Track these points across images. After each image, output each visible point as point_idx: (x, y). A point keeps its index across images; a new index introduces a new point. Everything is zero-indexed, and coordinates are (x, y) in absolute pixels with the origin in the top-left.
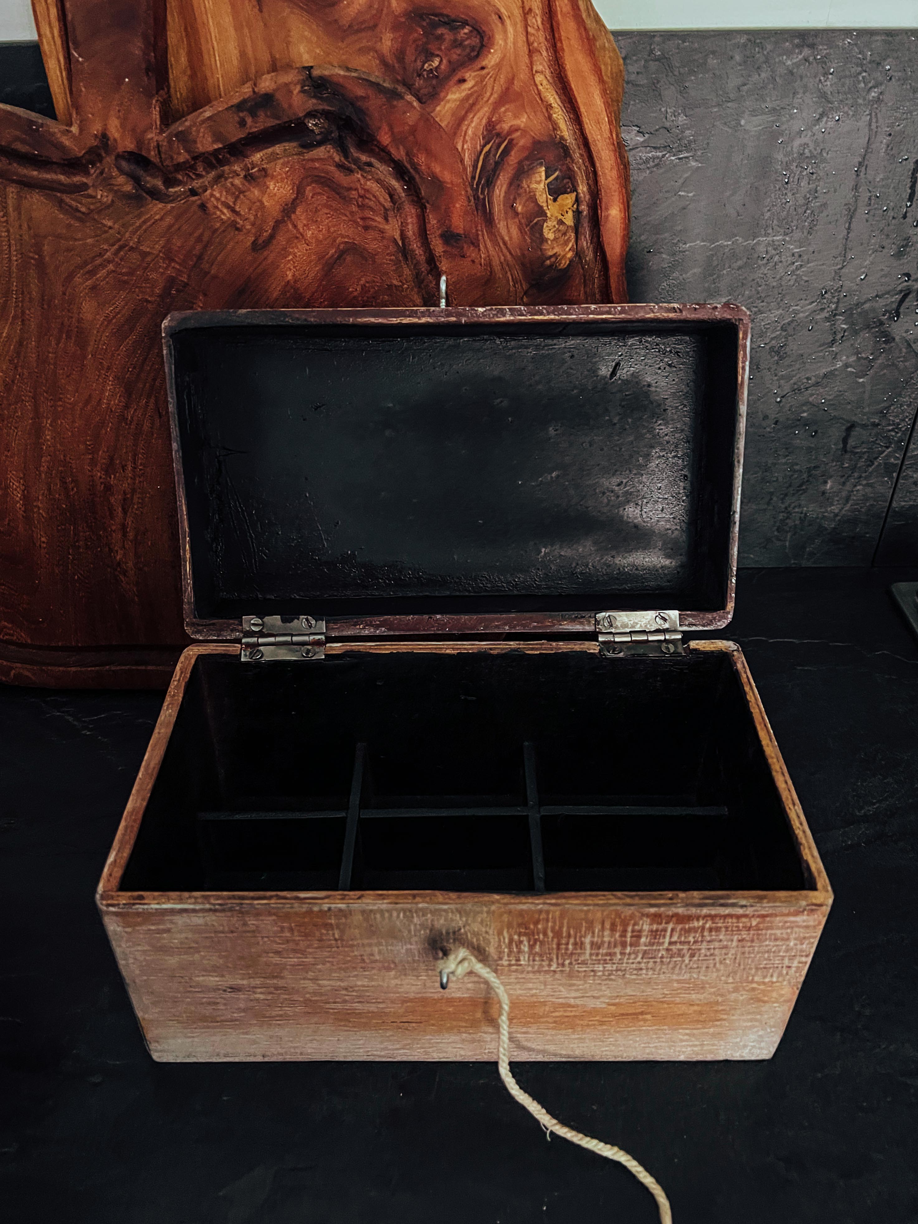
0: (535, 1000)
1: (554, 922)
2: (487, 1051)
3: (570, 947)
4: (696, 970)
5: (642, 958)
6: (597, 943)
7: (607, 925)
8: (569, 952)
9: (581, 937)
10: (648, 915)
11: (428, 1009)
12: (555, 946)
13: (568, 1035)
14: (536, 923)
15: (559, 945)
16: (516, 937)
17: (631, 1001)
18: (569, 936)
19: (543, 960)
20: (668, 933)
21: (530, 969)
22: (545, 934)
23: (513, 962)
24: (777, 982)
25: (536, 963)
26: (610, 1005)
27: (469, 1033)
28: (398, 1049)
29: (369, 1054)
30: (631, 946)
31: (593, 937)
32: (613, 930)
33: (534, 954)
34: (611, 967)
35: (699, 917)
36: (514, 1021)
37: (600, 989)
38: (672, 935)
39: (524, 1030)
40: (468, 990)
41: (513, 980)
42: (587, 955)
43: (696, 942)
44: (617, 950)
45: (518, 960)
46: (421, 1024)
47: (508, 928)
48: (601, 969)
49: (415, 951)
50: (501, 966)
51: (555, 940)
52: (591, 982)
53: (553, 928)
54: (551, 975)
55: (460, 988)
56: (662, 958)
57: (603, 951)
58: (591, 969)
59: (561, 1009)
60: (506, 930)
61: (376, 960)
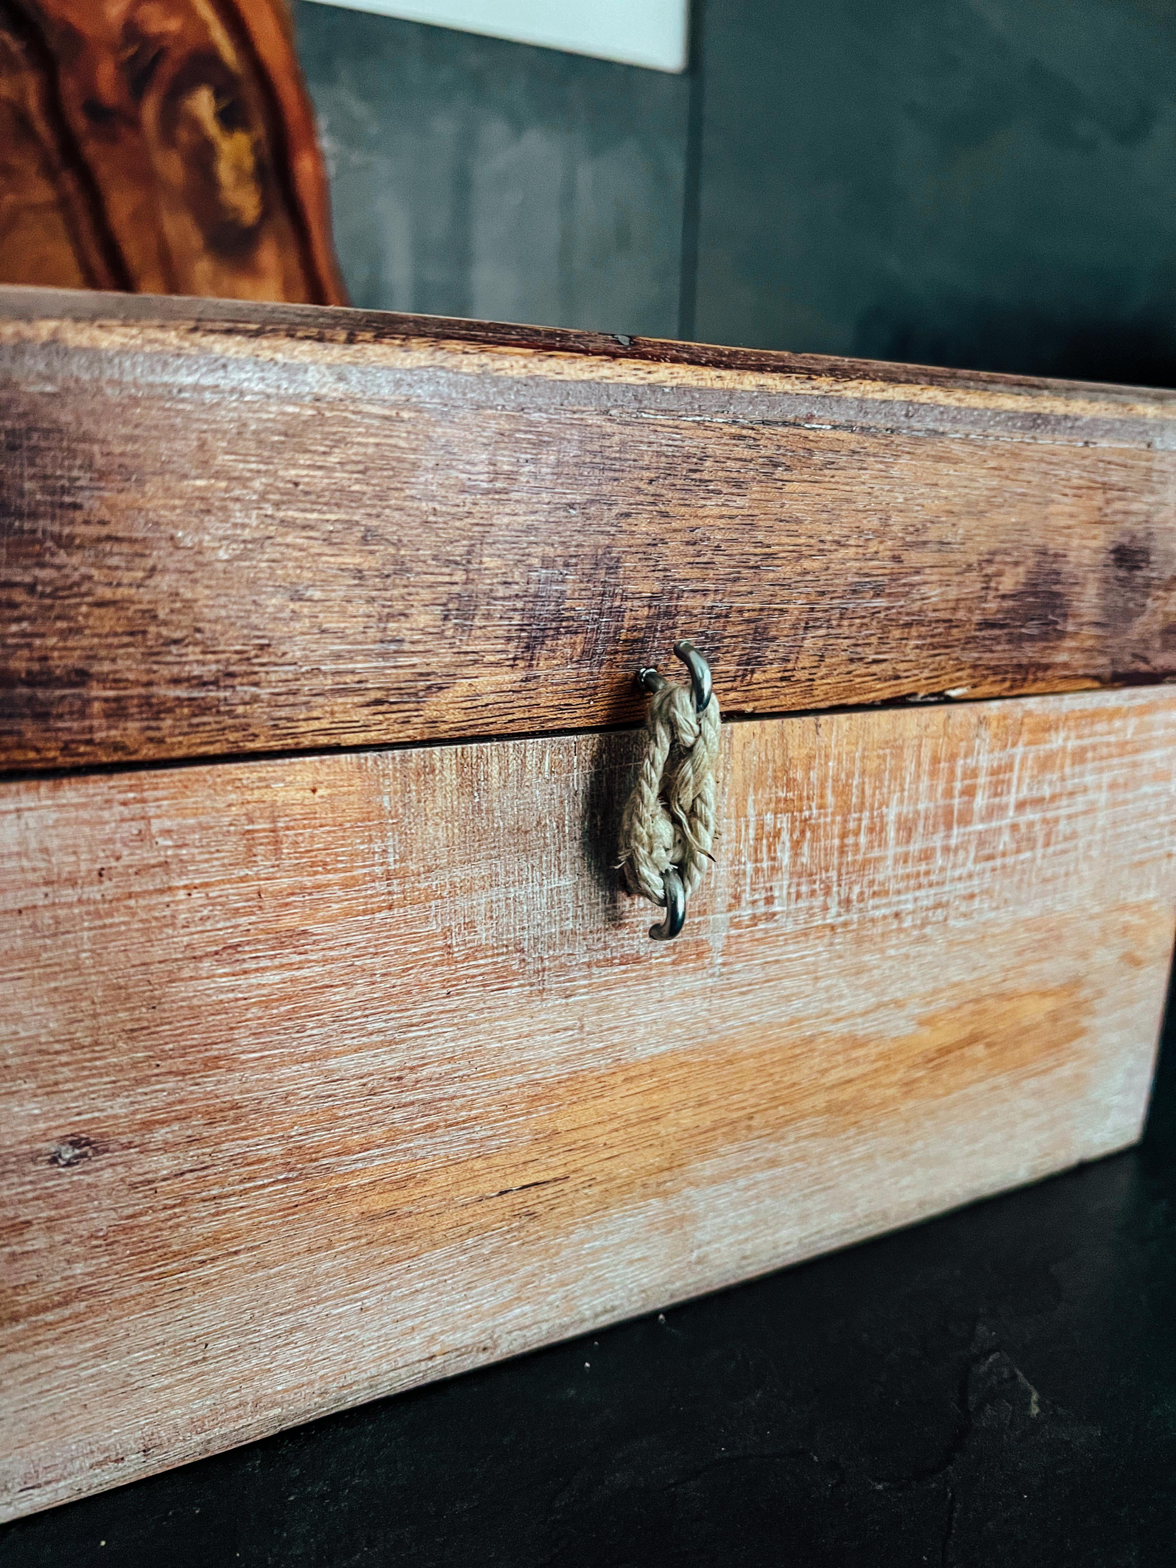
0: (797, 1034)
1: (840, 761)
3: (862, 839)
5: (975, 861)
6: (907, 820)
7: (926, 762)
8: (860, 857)
9: (881, 805)
10: (987, 723)
12: (837, 841)
13: (847, 1150)
14: (808, 768)
15: (843, 834)
16: (769, 820)
17: (954, 1004)
18: (862, 805)
19: (813, 893)
20: (1015, 776)
21: (789, 927)
22: (822, 803)
25: (801, 904)
26: (921, 1023)
27: (665, 1194)
28: (507, 1306)
29: (435, 1349)
30: (959, 823)
31: (901, 801)
32: (933, 774)
33: (800, 873)
34: (927, 897)
35: (1058, 720)
36: (753, 1123)
37: (907, 975)
38: (1020, 779)
39: (772, 1149)
40: (671, 1024)
41: (758, 974)
42: (890, 862)
43: (1053, 798)
44: (937, 841)
45: (769, 901)
46: (567, 1186)
47: (756, 790)
48: (910, 906)
49: (568, 897)
50: (737, 926)
51: (838, 818)
52: (892, 952)
53: (836, 780)
54: (826, 941)
55: (655, 1022)
56: (1004, 855)
57: (915, 847)
58: (895, 909)
59: (840, 1058)
60: (751, 798)
61: (478, 948)
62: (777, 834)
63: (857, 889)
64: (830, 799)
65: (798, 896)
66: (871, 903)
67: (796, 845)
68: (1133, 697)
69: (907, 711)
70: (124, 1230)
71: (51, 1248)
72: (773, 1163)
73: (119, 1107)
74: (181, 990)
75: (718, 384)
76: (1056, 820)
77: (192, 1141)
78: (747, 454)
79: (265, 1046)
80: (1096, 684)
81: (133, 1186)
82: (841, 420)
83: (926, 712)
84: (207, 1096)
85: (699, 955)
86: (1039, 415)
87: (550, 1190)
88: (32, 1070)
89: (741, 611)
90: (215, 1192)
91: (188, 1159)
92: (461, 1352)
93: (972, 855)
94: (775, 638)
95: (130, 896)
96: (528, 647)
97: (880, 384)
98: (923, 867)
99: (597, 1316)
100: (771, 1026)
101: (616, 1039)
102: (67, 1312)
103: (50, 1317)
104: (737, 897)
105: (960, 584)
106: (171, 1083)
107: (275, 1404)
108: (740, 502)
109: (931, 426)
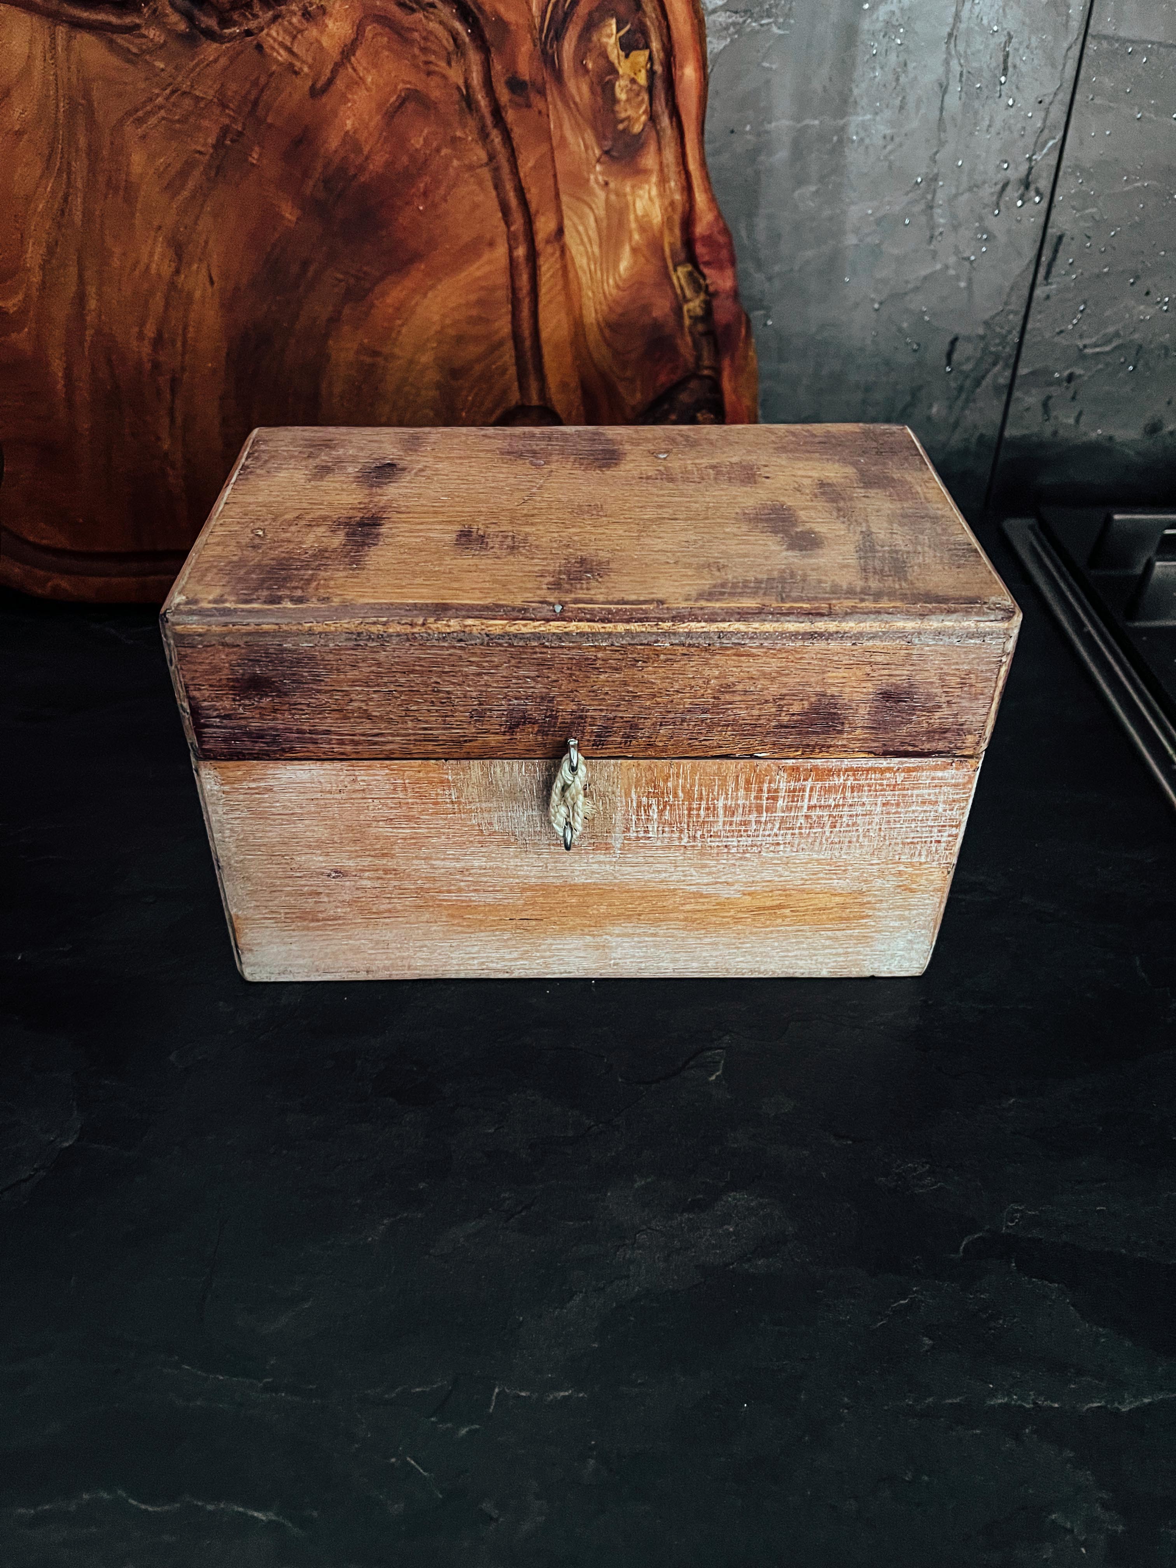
0: (665, 887)
1: (686, 779)
2: (612, 962)
3: (702, 812)
4: (837, 846)
5: (779, 829)
6: (730, 807)
7: (742, 783)
8: (701, 820)
9: (713, 800)
10: (785, 769)
11: (549, 900)
12: (686, 812)
13: (700, 938)
14: (666, 781)
15: (690, 809)
16: (644, 800)
17: (768, 889)
18: (701, 799)
19: (672, 831)
20: (807, 794)
21: (659, 844)
22: (676, 796)
23: (642, 834)
24: (925, 863)
25: (665, 835)
26: (744, 894)
27: (593, 936)
28: (516, 959)
29: (484, 967)
30: (767, 812)
31: (727, 799)
32: (748, 789)
33: (662, 822)
34: (745, 841)
35: (839, 771)
36: (642, 918)
37: (734, 873)
38: (810, 796)
39: (652, 930)
40: (593, 873)
41: (641, 860)
42: (721, 824)
43: (836, 806)
44: (753, 817)
45: (646, 832)
46: (541, 922)
47: (636, 787)
48: (735, 844)
49: (538, 819)
50: (629, 839)
51: (686, 803)
52: (724, 862)
53: (683, 787)
54: (682, 852)
55: (584, 870)
56: (800, 828)
57: (737, 818)
58: (725, 844)
59: (692, 900)
60: (633, 790)
61: (495, 832)
62: (650, 806)
63: (699, 833)
64: (681, 794)
65: (663, 832)
66: (709, 839)
67: (661, 812)
68: (903, 763)
69: (729, 761)
70: (355, 901)
71: (329, 902)
72: (654, 935)
73: (351, 863)
74: (373, 830)
75: (602, 630)
76: (841, 817)
77: (379, 878)
78: (620, 657)
79: (405, 853)
80: (873, 755)
81: (357, 889)
82: (677, 641)
83: (742, 761)
84: (384, 865)
85: (607, 849)
86: (816, 633)
87: (534, 923)
88: (319, 847)
89: (622, 718)
90: (389, 896)
91: (377, 884)
92: (496, 970)
93: (777, 826)
94: (642, 729)
95: (352, 799)
96: (510, 728)
97: (703, 624)
98: (743, 828)
99: (561, 973)
100: (649, 881)
101: (565, 874)
102: (336, 922)
103: (330, 923)
104: (628, 829)
105: (760, 709)
106: (370, 859)
107: (416, 969)
108: (617, 676)
109: (736, 641)
